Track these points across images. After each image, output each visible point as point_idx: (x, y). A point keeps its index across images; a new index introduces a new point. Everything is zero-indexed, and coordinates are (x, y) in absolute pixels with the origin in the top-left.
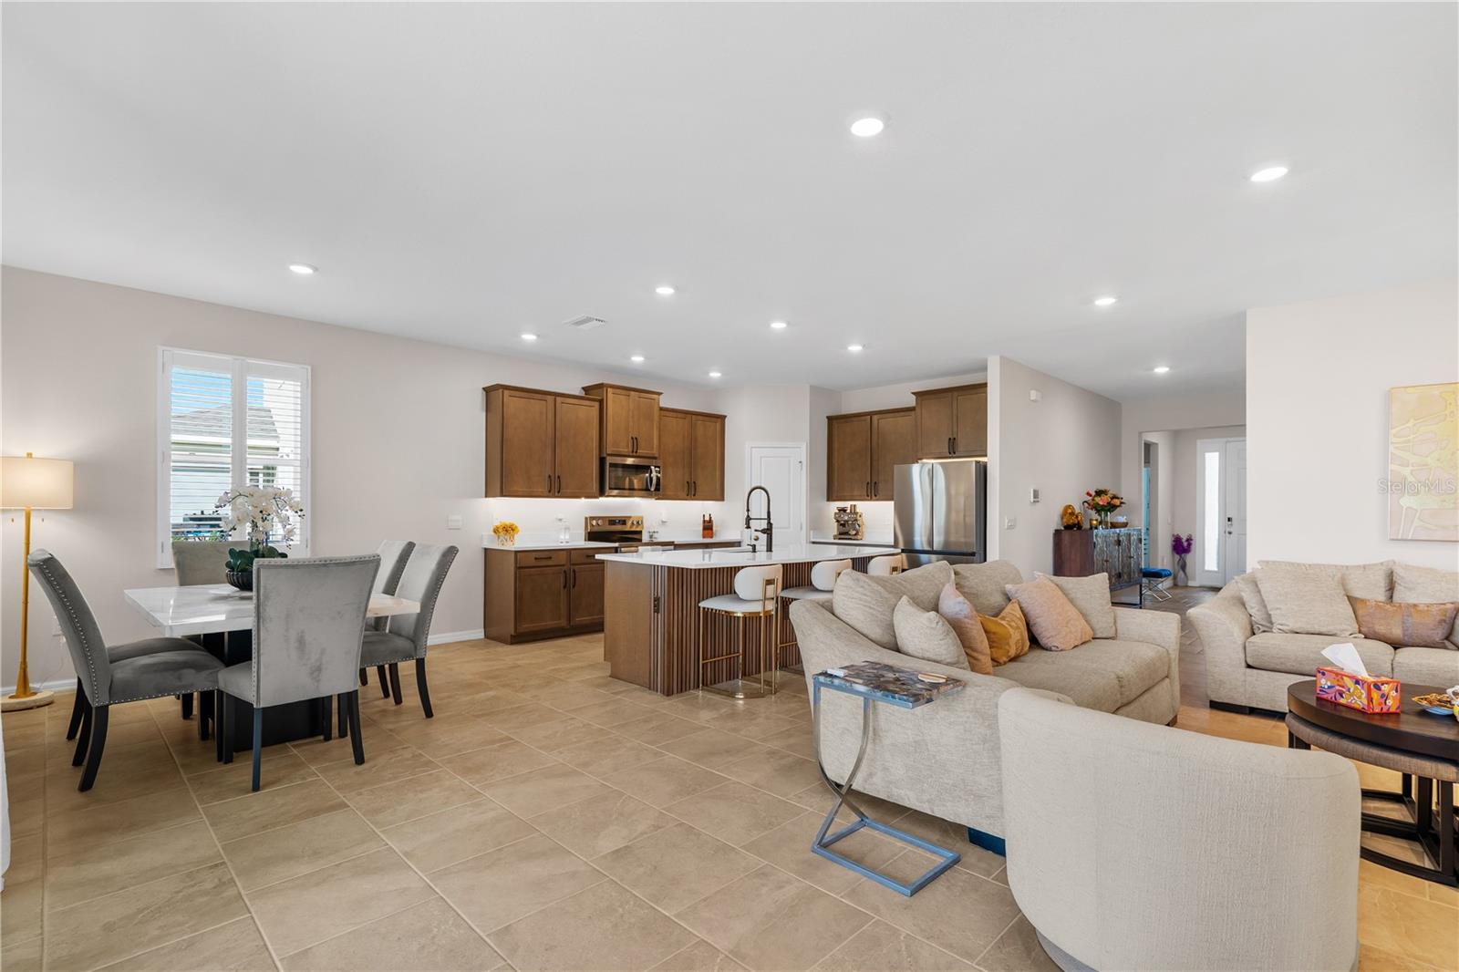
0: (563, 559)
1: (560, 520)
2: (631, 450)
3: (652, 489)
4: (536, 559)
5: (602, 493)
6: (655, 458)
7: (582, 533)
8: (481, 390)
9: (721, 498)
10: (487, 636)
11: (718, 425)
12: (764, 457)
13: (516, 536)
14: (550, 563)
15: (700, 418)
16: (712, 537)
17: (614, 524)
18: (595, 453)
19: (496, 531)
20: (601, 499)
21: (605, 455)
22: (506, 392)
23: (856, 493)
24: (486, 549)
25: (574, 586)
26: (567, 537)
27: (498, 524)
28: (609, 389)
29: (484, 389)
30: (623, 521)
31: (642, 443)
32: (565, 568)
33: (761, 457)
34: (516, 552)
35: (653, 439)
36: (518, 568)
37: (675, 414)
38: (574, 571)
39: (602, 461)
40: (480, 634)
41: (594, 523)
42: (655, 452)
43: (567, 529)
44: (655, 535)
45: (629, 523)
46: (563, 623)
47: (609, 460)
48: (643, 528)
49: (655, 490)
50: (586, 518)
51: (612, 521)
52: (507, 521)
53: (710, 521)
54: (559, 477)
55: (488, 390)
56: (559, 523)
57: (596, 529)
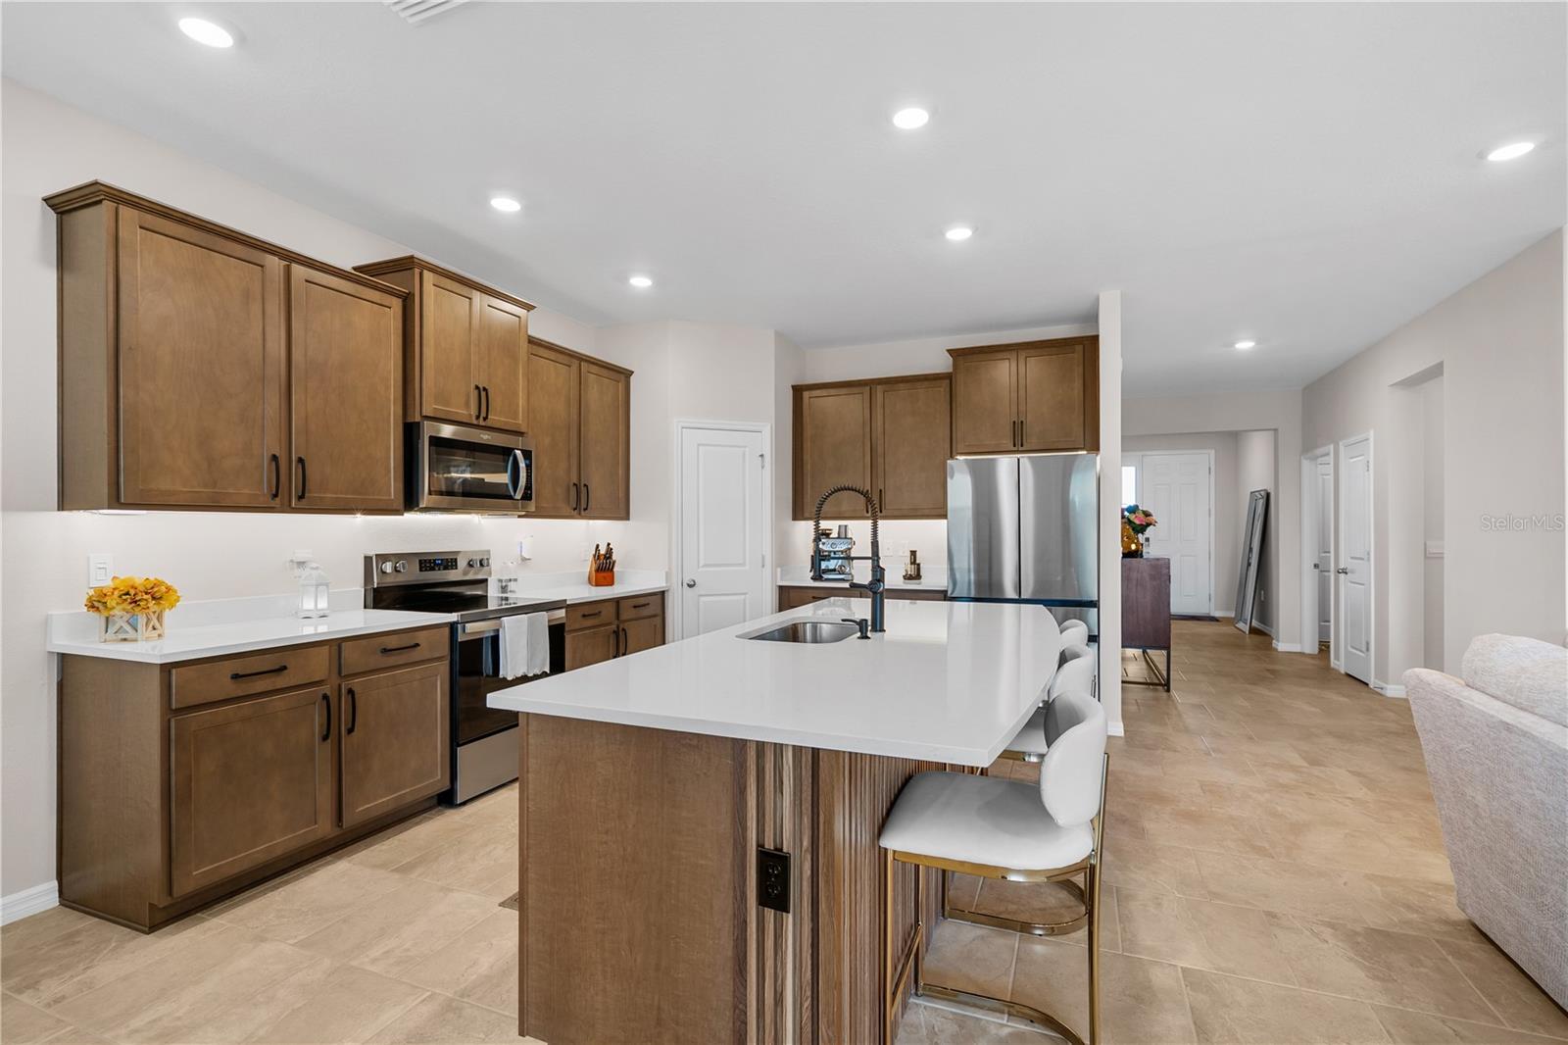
0: (319, 666)
1: (301, 564)
2: (474, 411)
3: (518, 496)
4: (236, 677)
5: (410, 502)
6: (521, 434)
7: (357, 590)
8: (39, 205)
9: (626, 516)
10: (68, 898)
11: (621, 386)
12: (703, 445)
13: (167, 614)
14: (281, 681)
15: (594, 369)
16: (611, 583)
17: (432, 569)
18: (394, 410)
19: (96, 603)
20: (409, 516)
21: (418, 419)
22: (126, 212)
23: (845, 507)
24: (64, 658)
25: (350, 731)
26: (323, 604)
27: (107, 583)
28: (426, 273)
29: (46, 200)
30: (449, 562)
31: (496, 402)
32: (326, 689)
33: (699, 445)
34: (167, 669)
35: (515, 394)
36: (174, 712)
37: (552, 355)
38: (351, 692)
39: (410, 433)
40: (44, 895)
41: (388, 567)
42: (520, 422)
43: (321, 584)
44: (512, 586)
45: (462, 563)
46: (324, 828)
47: (428, 430)
48: (490, 574)
49: (523, 498)
50: (368, 560)
51: (428, 562)
52: (139, 573)
53: (609, 551)
54: (301, 460)
55: (65, 206)
56: (297, 572)
57: (390, 581)
